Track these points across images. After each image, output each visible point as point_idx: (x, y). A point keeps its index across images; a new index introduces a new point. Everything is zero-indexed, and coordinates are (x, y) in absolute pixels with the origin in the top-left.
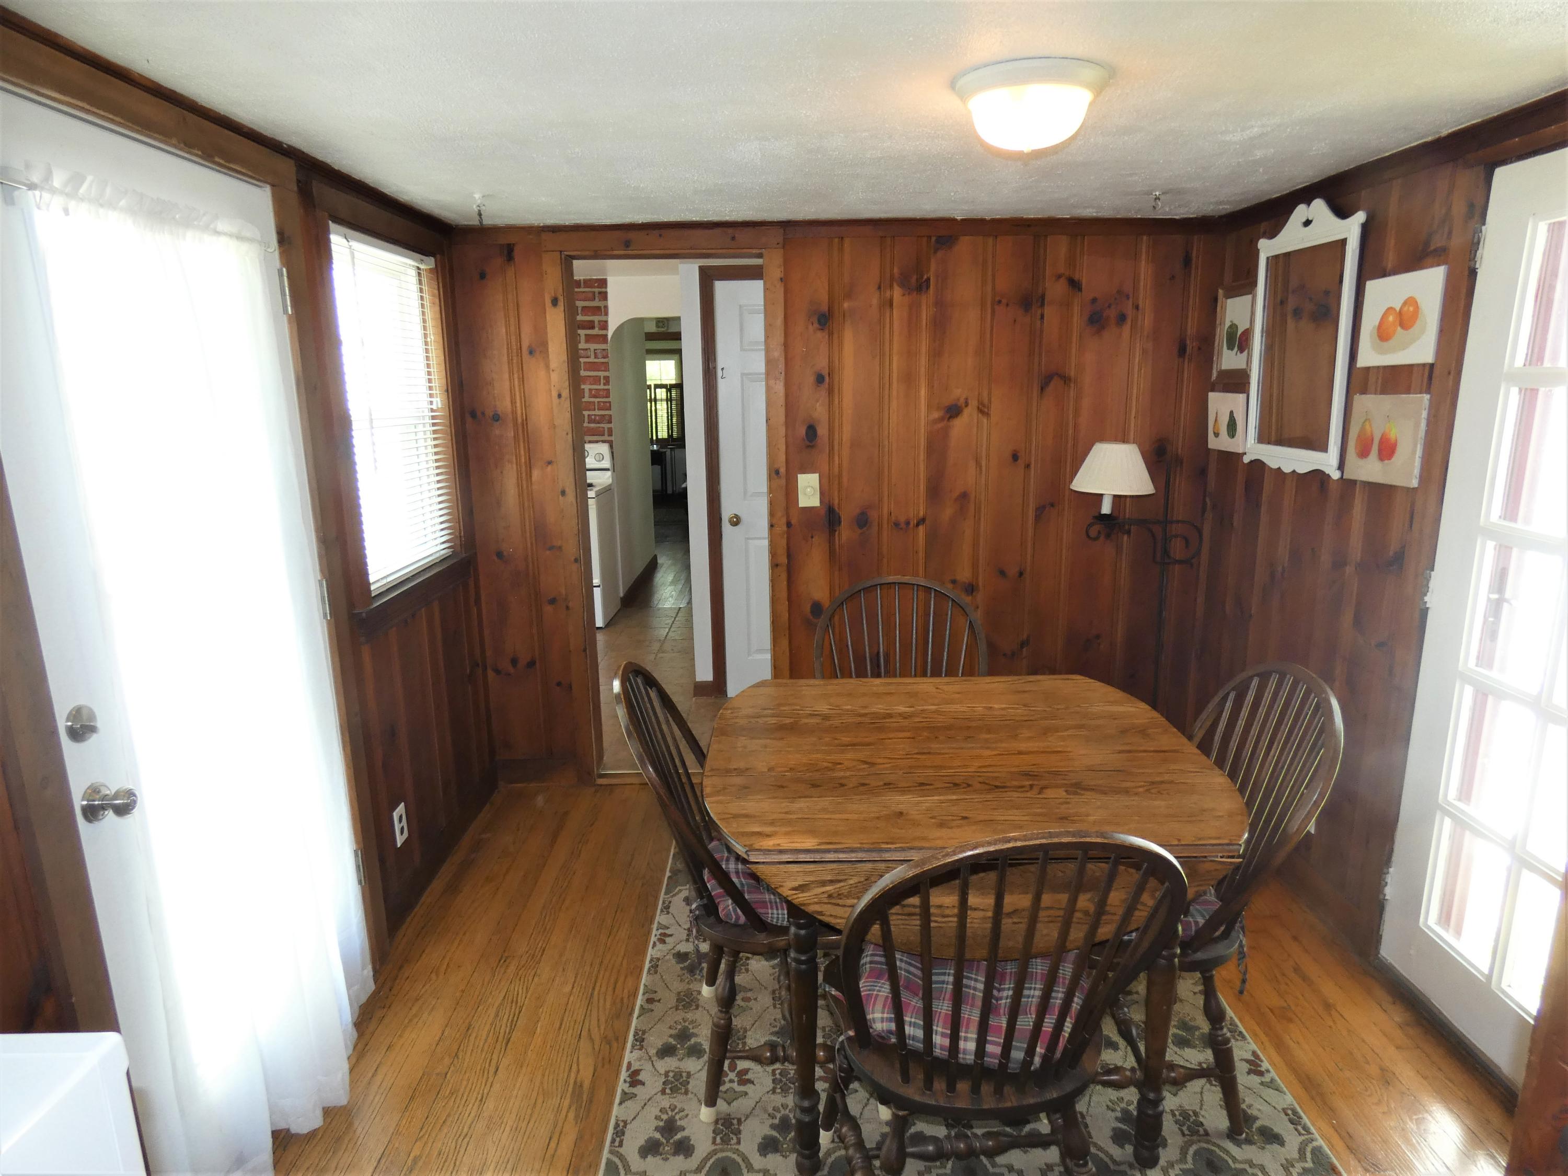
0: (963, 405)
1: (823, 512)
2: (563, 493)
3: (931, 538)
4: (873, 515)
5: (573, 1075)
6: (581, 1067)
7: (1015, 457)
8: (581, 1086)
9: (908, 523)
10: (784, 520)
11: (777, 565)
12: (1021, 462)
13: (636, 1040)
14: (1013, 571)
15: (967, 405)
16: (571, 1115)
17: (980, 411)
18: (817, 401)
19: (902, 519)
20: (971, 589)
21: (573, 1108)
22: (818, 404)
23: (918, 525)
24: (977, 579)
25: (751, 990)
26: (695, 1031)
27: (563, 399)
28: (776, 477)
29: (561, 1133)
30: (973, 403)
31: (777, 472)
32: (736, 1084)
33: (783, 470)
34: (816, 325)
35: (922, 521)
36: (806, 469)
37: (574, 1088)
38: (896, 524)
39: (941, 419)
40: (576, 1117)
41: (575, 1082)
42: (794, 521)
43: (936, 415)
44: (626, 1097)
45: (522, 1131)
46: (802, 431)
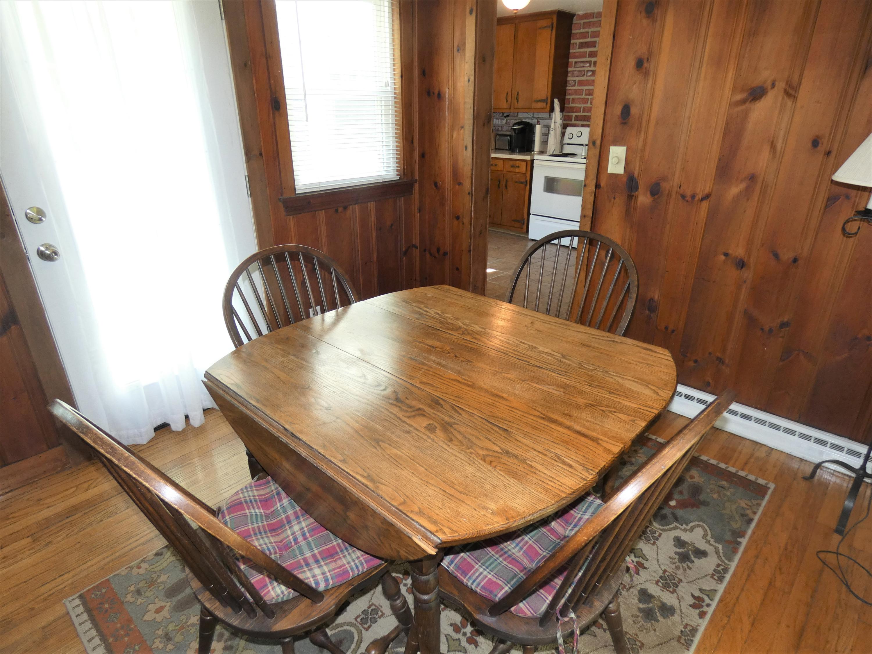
0: (769, 87)
1: (625, 179)
2: (466, 148)
3: (712, 214)
4: (665, 186)
7: (815, 143)
9: (693, 197)
10: (594, 182)
11: (585, 216)
12: (822, 149)
14: (787, 256)
15: (773, 86)
17: (787, 93)
18: (634, 84)
19: (689, 193)
20: (741, 264)
22: (635, 86)
23: (702, 200)
24: (749, 256)
27: (470, 82)
28: (593, 147)
30: (781, 85)
31: (594, 143)
33: (598, 142)
34: (643, 14)
35: (707, 197)
36: (616, 143)
38: (683, 196)
39: (743, 102)
42: (603, 183)
43: (739, 97)
46: (618, 110)
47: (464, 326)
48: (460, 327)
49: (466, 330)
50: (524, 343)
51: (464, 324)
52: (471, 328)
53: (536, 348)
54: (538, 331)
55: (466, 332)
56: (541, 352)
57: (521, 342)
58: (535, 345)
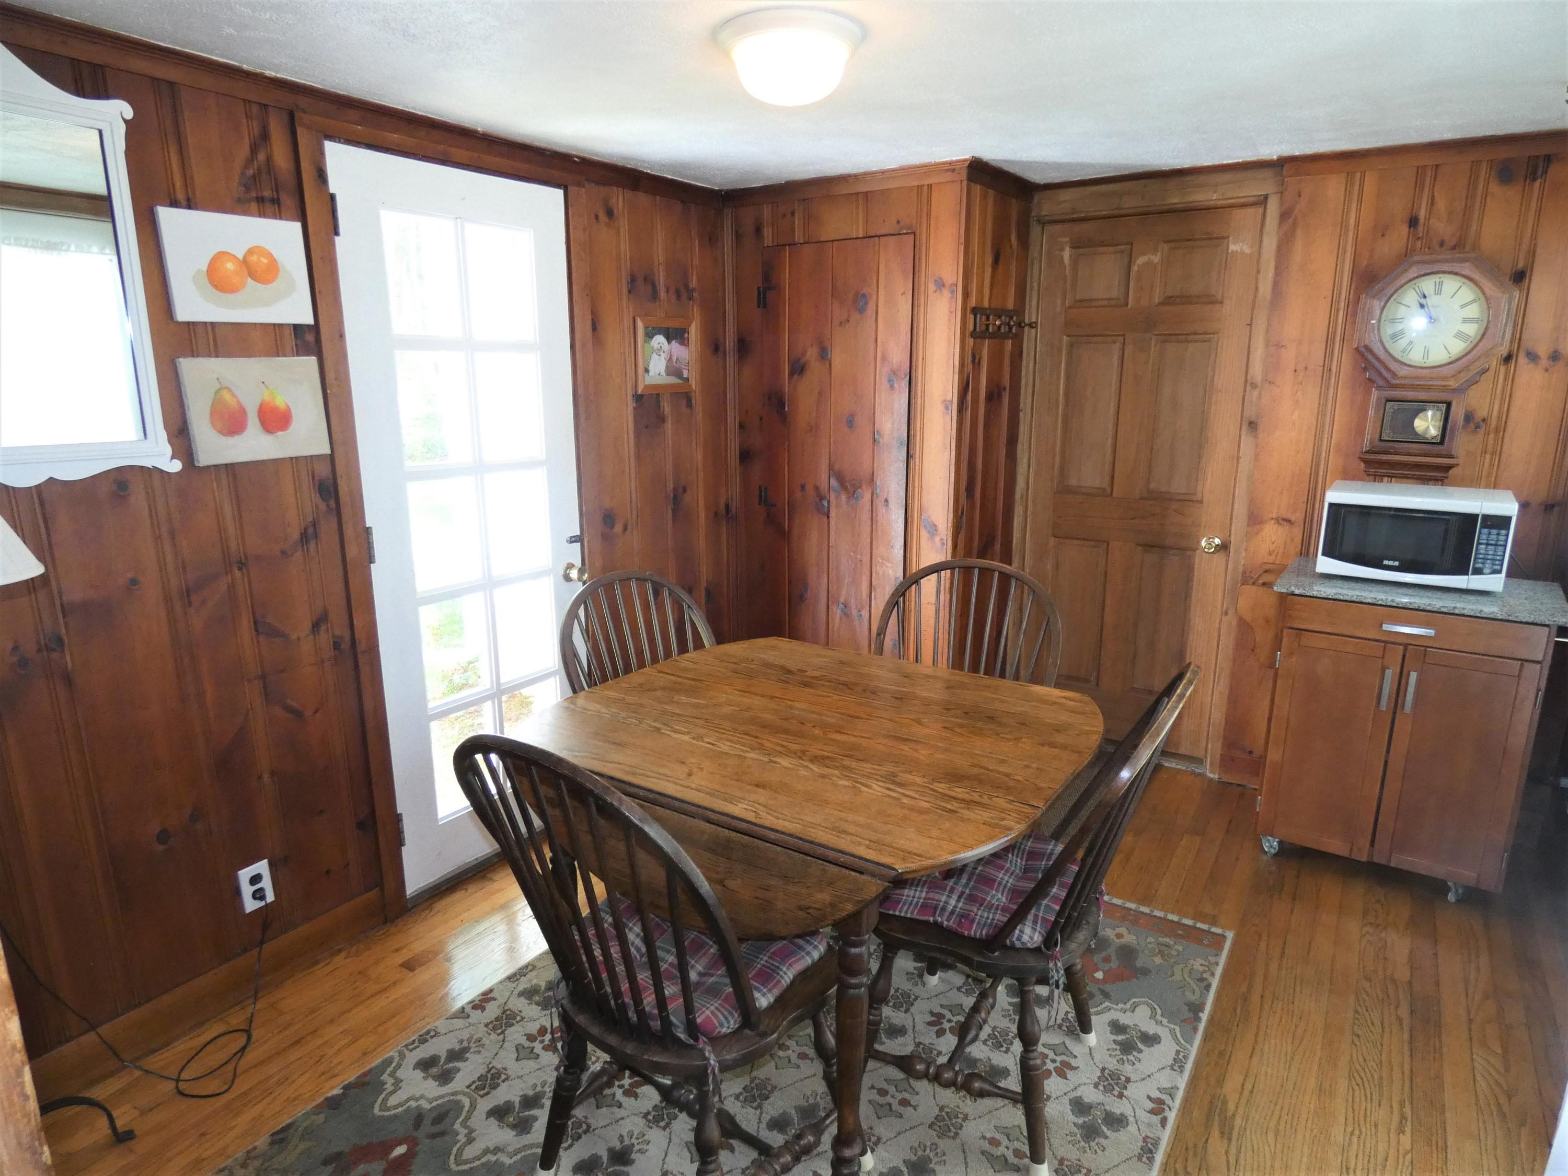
5: (1233, 1151)
6: (1224, 1158)
8: (1222, 1133)
13: (1151, 1152)
16: (1231, 1107)
21: (1229, 1114)
25: (983, 1153)
26: (1076, 1130)
29: (1241, 1093)
32: (1050, 1057)
37: (1230, 1134)
40: (1225, 1102)
41: (1230, 1139)
44: (1171, 1092)
45: (1285, 1111)
47: (806, 764)
48: (811, 761)
49: (800, 758)
50: (709, 743)
51: (807, 767)
52: (794, 761)
53: (694, 738)
54: (683, 763)
55: (799, 754)
56: (688, 733)
57: (713, 745)
58: (694, 742)
